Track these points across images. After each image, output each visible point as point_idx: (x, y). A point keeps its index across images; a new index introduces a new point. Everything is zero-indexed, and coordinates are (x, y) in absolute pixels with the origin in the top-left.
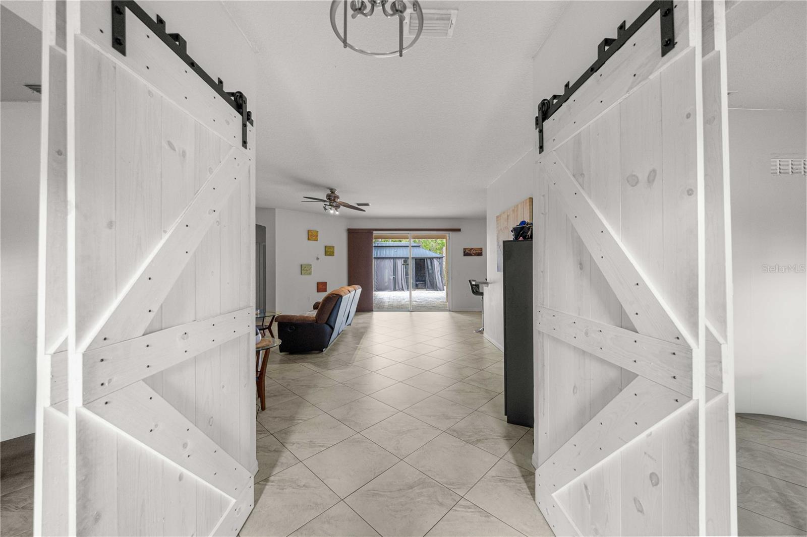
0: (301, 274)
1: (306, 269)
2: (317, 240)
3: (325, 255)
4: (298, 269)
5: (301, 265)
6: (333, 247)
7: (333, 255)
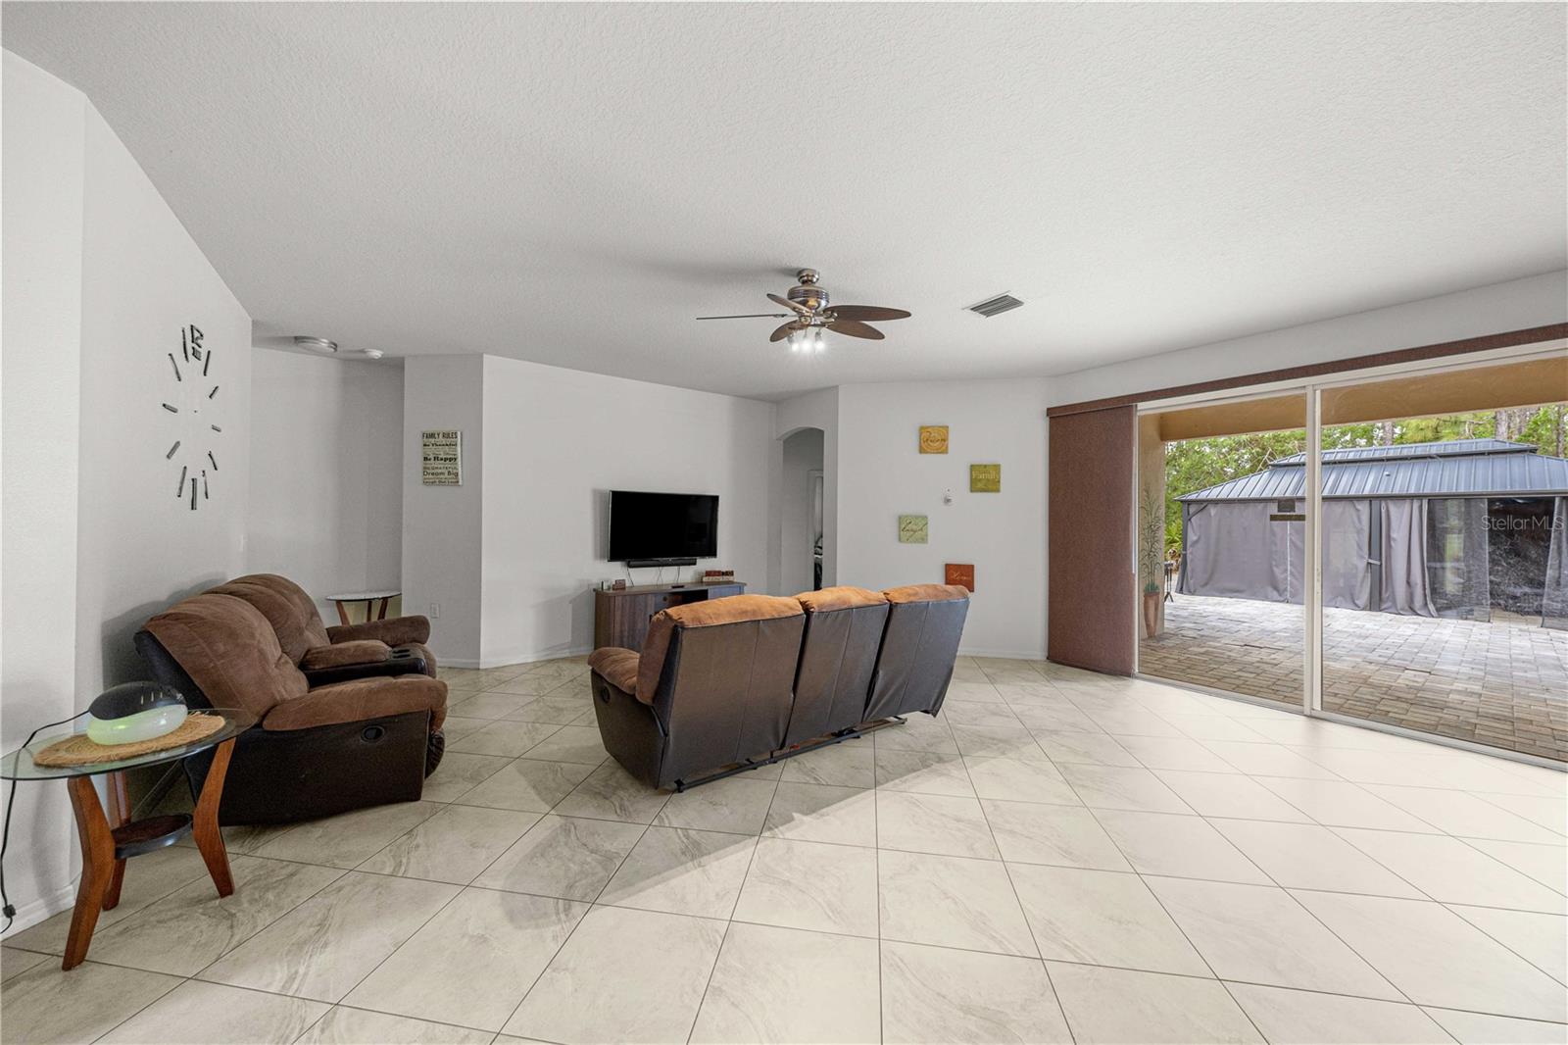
0: (900, 540)
1: (910, 527)
2: (945, 452)
3: (972, 491)
4: (892, 529)
5: (900, 518)
6: (997, 467)
7: (998, 491)
